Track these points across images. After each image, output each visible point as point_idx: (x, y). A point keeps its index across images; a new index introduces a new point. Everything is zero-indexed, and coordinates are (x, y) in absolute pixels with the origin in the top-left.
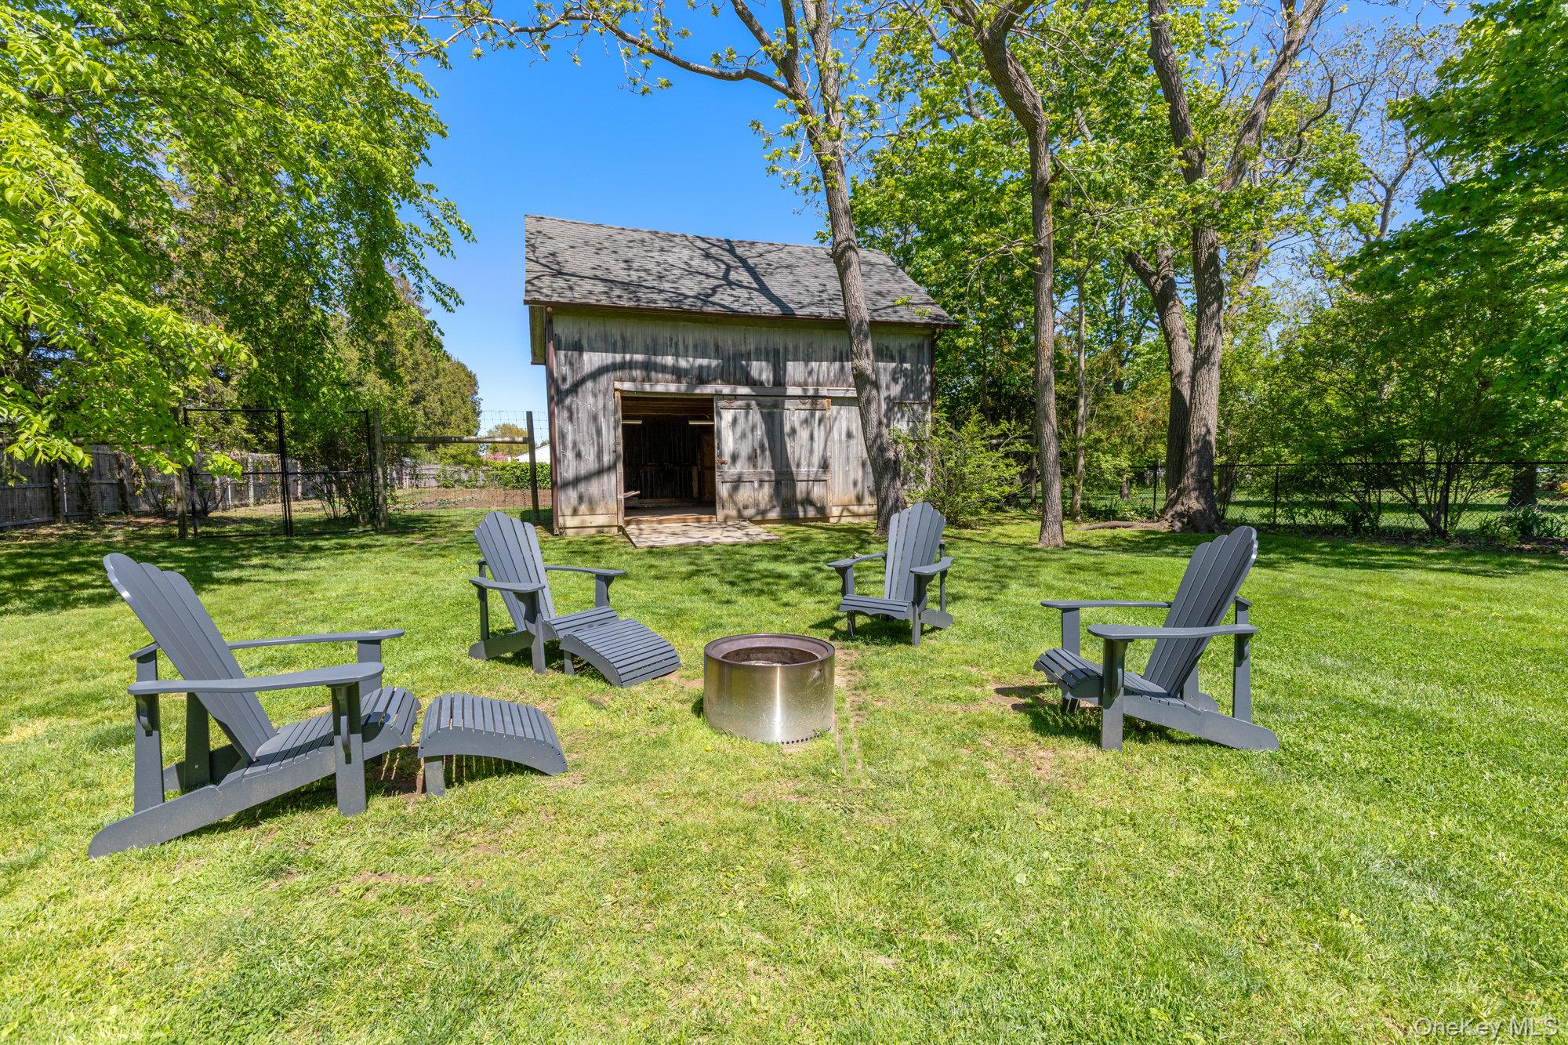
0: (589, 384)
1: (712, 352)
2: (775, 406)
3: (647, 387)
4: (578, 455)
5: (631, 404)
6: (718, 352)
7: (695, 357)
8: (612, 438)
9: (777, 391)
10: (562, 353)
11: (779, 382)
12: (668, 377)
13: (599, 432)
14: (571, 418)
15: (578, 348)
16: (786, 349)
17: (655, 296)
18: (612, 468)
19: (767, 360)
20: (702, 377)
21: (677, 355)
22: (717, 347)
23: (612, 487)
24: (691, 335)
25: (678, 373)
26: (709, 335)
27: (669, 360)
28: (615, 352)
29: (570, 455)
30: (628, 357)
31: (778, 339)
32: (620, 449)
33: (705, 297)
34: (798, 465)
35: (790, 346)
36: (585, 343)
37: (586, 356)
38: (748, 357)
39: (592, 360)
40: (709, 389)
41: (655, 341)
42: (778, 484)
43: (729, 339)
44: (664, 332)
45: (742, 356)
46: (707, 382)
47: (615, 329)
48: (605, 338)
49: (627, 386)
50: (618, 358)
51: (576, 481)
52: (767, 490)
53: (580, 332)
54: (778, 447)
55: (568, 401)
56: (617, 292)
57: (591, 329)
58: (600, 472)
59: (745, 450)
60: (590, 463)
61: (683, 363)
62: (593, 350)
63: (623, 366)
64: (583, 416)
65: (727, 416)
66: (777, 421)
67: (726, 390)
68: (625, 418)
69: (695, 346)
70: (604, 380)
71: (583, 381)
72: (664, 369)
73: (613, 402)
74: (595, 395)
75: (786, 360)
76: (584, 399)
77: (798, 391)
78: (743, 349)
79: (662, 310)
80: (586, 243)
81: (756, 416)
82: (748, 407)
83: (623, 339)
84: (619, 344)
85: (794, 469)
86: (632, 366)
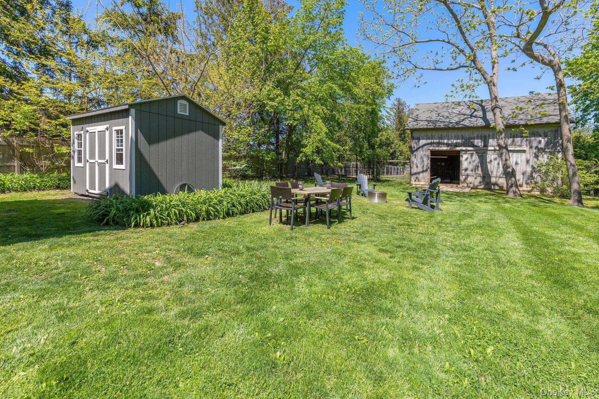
0: (421, 149)
1: (460, 138)
2: (484, 153)
3: (437, 148)
4: (417, 167)
5: (433, 153)
6: (462, 138)
7: (454, 139)
8: (427, 162)
9: (485, 148)
10: (414, 141)
11: (486, 145)
12: (445, 146)
13: (423, 161)
14: (415, 158)
15: (419, 139)
16: (489, 136)
17: (442, 124)
18: (426, 170)
19: (481, 139)
20: (457, 145)
21: (448, 139)
22: (462, 136)
23: (427, 175)
24: (453, 133)
25: (448, 145)
26: (460, 133)
27: (446, 141)
29: (415, 166)
30: (433, 141)
31: (486, 132)
32: (429, 165)
33: (457, 123)
34: (492, 172)
35: (491, 134)
36: (421, 138)
37: (421, 141)
38: (474, 138)
39: (422, 142)
40: (458, 149)
41: (441, 136)
42: (484, 177)
43: (466, 134)
44: (444, 133)
45: (471, 138)
46: (459, 146)
47: (429, 134)
48: (426, 136)
49: (431, 148)
50: (429, 141)
51: (415, 174)
52: (479, 179)
53: (420, 135)
54: (485, 166)
55: (415, 153)
56: (430, 124)
57: (423, 134)
58: (423, 172)
59: (471, 167)
60: (420, 169)
61: (450, 142)
62: (423, 139)
63: (431, 143)
64: (419, 157)
65: (465, 156)
66: (484, 158)
67: (464, 148)
68: (431, 155)
69: (455, 137)
70: (425, 147)
71: (420, 147)
72: (444, 144)
73: (429, 153)
74: (423, 151)
75: (489, 139)
76: (420, 152)
77: (492, 148)
78: (472, 136)
79: (443, 128)
80: (428, 110)
81: (475, 157)
82: (472, 155)
83: (432, 136)
84: (430, 138)
85: (490, 173)
86: (434, 143)
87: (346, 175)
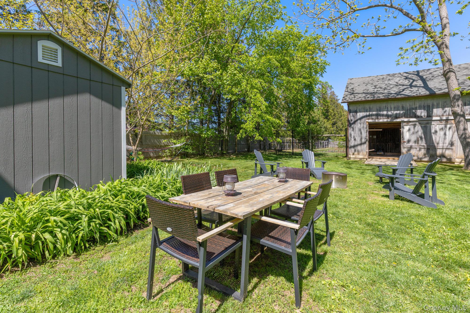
0: (359, 121)
1: (401, 108)
2: (428, 124)
3: (377, 121)
4: (355, 140)
5: (371, 126)
6: (403, 108)
7: (394, 111)
8: (365, 135)
9: (428, 119)
10: (351, 114)
11: (430, 116)
12: (384, 117)
13: (361, 133)
14: (353, 130)
15: (356, 112)
16: (433, 105)
17: (380, 95)
18: (365, 143)
19: (424, 109)
20: (397, 117)
21: (388, 111)
23: (365, 148)
24: (393, 105)
25: (388, 116)
26: (400, 104)
27: (385, 113)
28: (367, 112)
29: (353, 139)
30: (371, 113)
31: (429, 102)
32: (368, 138)
33: (398, 93)
34: (438, 144)
35: (435, 104)
36: (358, 110)
37: (358, 114)
38: (416, 109)
39: (360, 115)
40: (399, 120)
41: (380, 108)
42: (428, 149)
43: (408, 104)
44: (383, 105)
45: (413, 109)
46: (399, 118)
47: (367, 106)
48: (364, 109)
49: (370, 121)
50: (368, 113)
51: (354, 146)
52: (423, 151)
53: (357, 108)
54: (429, 137)
55: (352, 126)
56: (368, 96)
57: (360, 107)
58: (361, 144)
59: (414, 138)
60: (358, 142)
61: (390, 113)
62: (360, 112)
63: (369, 116)
64: (357, 129)
65: (406, 128)
66: (428, 128)
67: (406, 120)
68: (369, 129)
69: (395, 108)
70: (363, 120)
71: (357, 120)
72: (383, 115)
73: (366, 125)
74: (360, 124)
75: (433, 108)
76: (357, 125)
77: (438, 118)
78: (414, 107)
79: (382, 99)
80: (364, 83)
81: (418, 128)
82: (415, 125)
83: (370, 108)
84: (368, 110)
85: (436, 145)
86: (372, 115)
87: (282, 150)
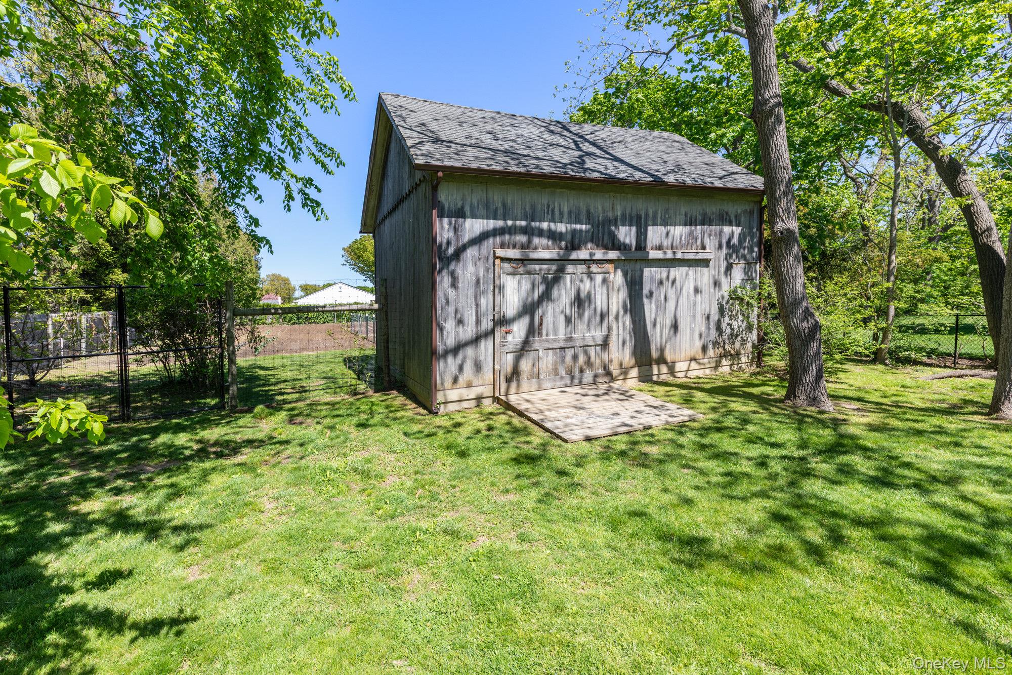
0: (472, 251)
1: (584, 217)
4: (460, 322)
6: (589, 219)
8: (491, 304)
9: (639, 255)
10: (445, 221)
11: (641, 246)
12: (544, 241)
14: (453, 283)
15: (460, 214)
16: (647, 215)
18: (490, 333)
19: (631, 226)
20: (574, 243)
21: (553, 220)
22: (588, 212)
24: (567, 202)
25: (554, 239)
26: (582, 202)
27: (545, 225)
28: (495, 218)
29: (452, 321)
30: (510, 223)
31: (641, 205)
35: (651, 213)
36: (467, 209)
37: (468, 223)
38: (615, 222)
39: (473, 226)
40: (580, 255)
41: (533, 208)
43: (599, 205)
44: (542, 199)
45: (610, 221)
46: (579, 247)
47: (497, 196)
48: (487, 205)
50: (500, 223)
51: (457, 349)
53: (463, 199)
55: (451, 267)
57: (474, 196)
58: (479, 338)
60: (469, 331)
61: (558, 228)
62: (474, 217)
63: (501, 231)
67: (596, 255)
69: (570, 213)
70: (484, 246)
71: (464, 248)
72: (541, 233)
74: (476, 262)
75: (647, 224)
76: (465, 267)
77: (659, 255)
78: (612, 215)
79: (544, 176)
83: (504, 205)
84: (500, 212)
86: (511, 231)
